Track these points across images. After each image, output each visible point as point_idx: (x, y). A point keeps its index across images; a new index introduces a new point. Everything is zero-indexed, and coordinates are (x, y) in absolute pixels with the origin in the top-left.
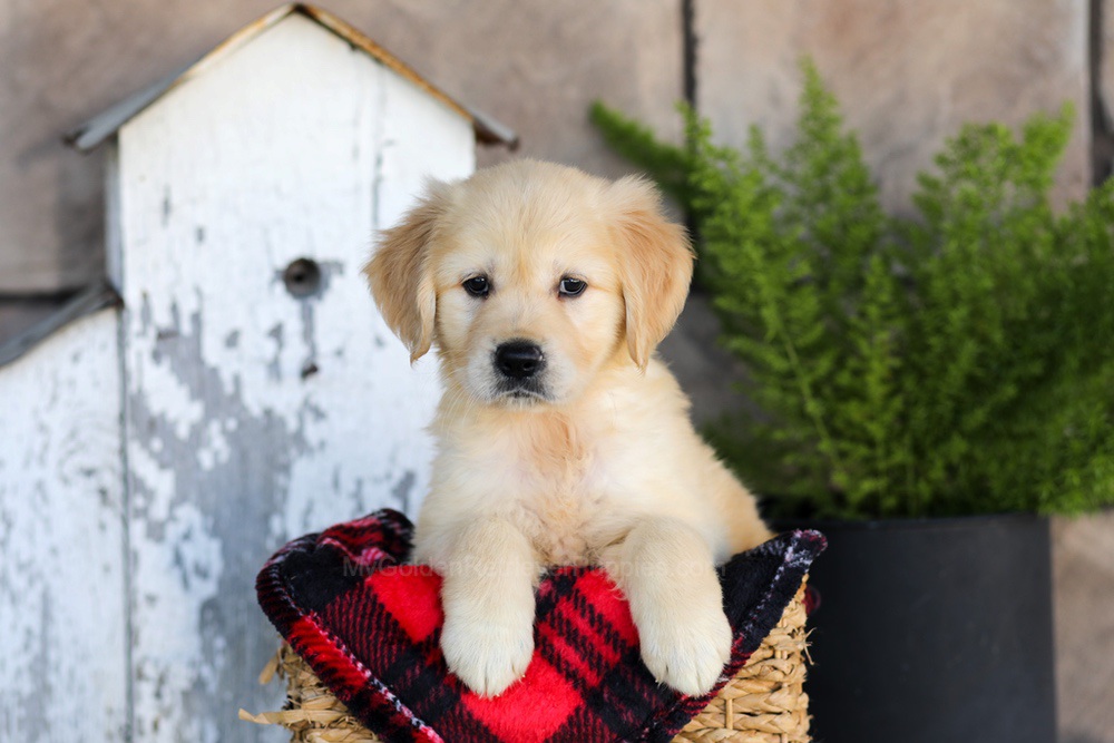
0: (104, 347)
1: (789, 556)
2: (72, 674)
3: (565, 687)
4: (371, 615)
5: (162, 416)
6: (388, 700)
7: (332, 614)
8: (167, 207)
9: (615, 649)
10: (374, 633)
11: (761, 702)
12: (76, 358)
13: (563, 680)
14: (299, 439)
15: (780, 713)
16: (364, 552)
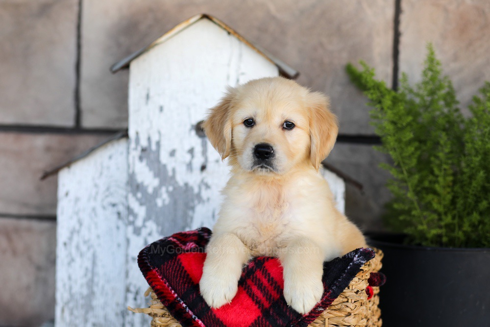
0: (122, 153)
1: (355, 259)
2: (103, 287)
3: (255, 307)
4: (178, 271)
5: (142, 183)
6: (183, 307)
7: (163, 269)
8: (148, 97)
9: (278, 292)
10: (178, 278)
11: (340, 320)
12: (110, 157)
13: (254, 304)
14: (199, 196)
15: (350, 326)
16: (188, 244)
